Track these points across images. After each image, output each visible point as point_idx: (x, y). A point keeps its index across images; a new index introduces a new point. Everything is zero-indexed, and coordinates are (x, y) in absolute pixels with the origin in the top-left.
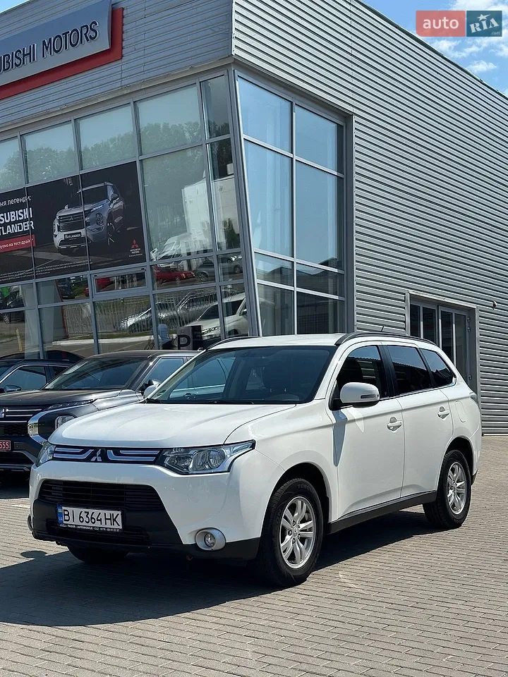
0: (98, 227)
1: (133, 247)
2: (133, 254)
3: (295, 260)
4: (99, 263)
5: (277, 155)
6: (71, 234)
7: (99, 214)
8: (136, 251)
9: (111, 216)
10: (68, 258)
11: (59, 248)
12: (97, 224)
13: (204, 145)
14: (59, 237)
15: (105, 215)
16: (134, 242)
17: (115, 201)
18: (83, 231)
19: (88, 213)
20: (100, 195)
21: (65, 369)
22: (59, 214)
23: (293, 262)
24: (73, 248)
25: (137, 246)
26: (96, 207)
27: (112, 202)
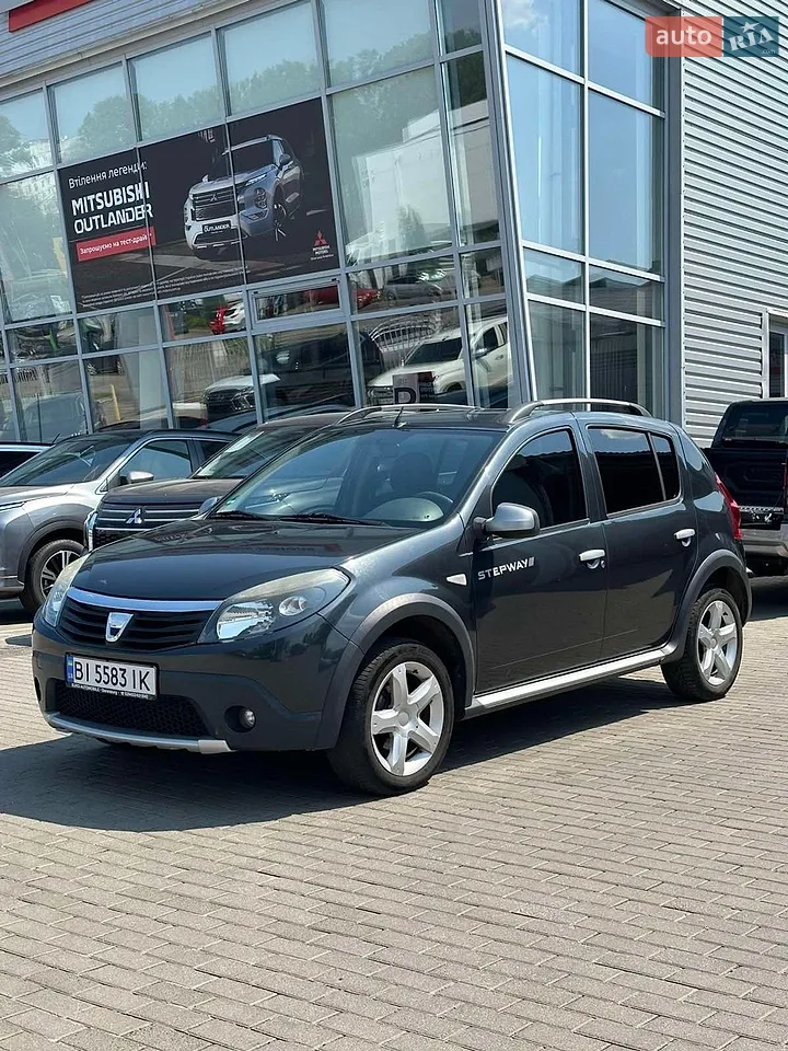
0: (259, 211)
1: (317, 243)
2: (318, 256)
3: (588, 260)
4: (262, 271)
5: (556, 78)
6: (213, 225)
7: (260, 189)
8: (322, 251)
9: (280, 192)
10: (208, 264)
11: (195, 249)
12: (257, 206)
13: (437, 66)
14: (194, 228)
15: (270, 191)
16: (320, 235)
17: (285, 168)
18: (233, 220)
19: (241, 188)
20: (262, 157)
21: (225, 445)
22: (193, 191)
23: (583, 263)
24: (218, 247)
25: (324, 242)
26: (254, 178)
27: (280, 168)
